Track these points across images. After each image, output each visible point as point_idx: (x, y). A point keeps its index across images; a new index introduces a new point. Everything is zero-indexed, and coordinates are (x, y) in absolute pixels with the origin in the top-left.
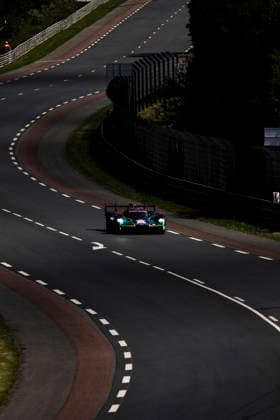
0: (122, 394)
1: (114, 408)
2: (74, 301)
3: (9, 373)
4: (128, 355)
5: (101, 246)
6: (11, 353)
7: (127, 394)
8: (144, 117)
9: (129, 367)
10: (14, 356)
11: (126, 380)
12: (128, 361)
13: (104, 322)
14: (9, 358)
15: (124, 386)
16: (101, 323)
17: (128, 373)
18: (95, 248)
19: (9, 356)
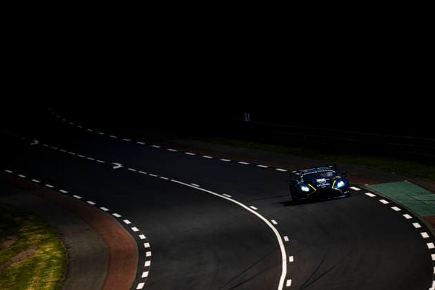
0: (145, 274)
1: (141, 286)
2: (103, 208)
3: (59, 267)
4: (147, 245)
5: (119, 166)
6: (59, 252)
9: (149, 254)
10: (61, 254)
11: (148, 264)
12: (148, 249)
13: (127, 222)
14: (58, 255)
15: (146, 269)
16: (125, 223)
17: (148, 259)
18: (115, 167)
19: (58, 254)
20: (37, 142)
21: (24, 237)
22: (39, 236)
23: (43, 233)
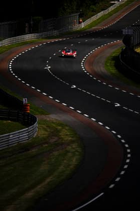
0: (126, 167)
3: (79, 157)
4: (129, 151)
5: (119, 105)
6: (80, 148)
7: (128, 167)
8: (137, 51)
9: (129, 156)
10: (81, 150)
11: (128, 161)
12: (129, 153)
13: (119, 136)
17: (128, 158)
18: (116, 106)
19: (79, 150)
20: (75, 86)
21: (62, 138)
22: (70, 138)
23: (72, 137)
